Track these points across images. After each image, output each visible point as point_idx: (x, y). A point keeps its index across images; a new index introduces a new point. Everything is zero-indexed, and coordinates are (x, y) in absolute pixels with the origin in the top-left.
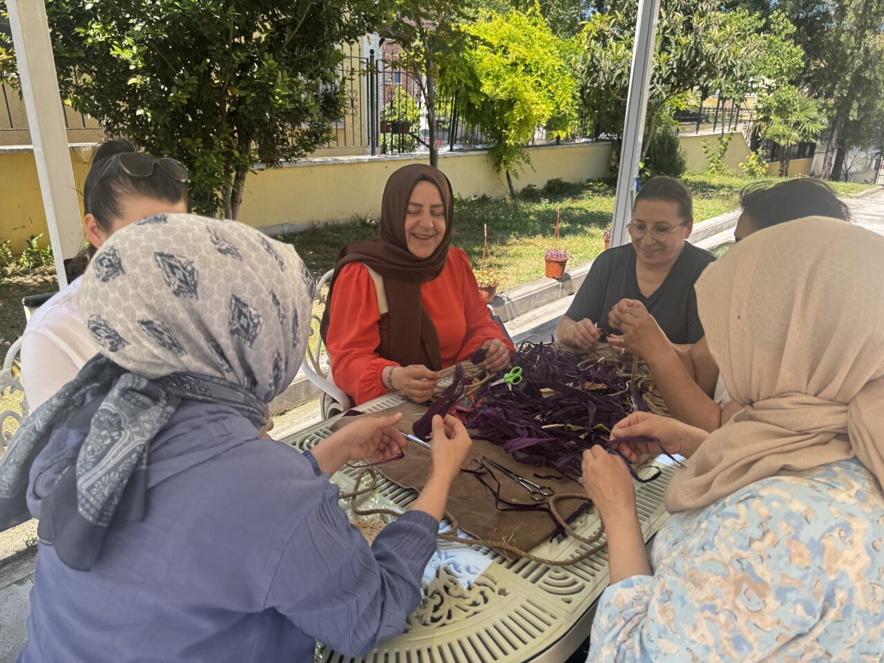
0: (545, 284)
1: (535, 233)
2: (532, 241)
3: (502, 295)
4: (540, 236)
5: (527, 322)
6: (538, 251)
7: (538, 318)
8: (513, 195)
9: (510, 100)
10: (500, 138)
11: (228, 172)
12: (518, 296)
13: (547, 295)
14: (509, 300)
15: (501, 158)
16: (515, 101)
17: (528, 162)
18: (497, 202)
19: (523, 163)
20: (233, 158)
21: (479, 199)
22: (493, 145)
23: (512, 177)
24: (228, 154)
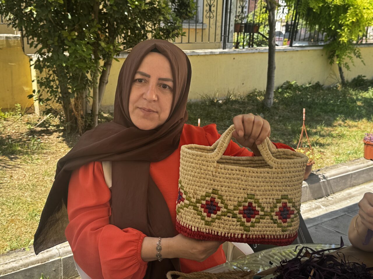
0: (362, 165)
1: (360, 117)
2: (356, 123)
3: (318, 173)
4: (364, 120)
5: (341, 200)
6: (360, 134)
7: (353, 197)
8: (344, 84)
9: (345, 5)
10: (334, 36)
11: (97, 59)
12: (334, 175)
13: (365, 175)
14: (324, 178)
15: (335, 53)
16: (349, 6)
17: (359, 56)
18: (329, 89)
19: (354, 57)
20: (100, 48)
21: (313, 86)
22: (328, 43)
23: (344, 69)
24: (96, 45)
